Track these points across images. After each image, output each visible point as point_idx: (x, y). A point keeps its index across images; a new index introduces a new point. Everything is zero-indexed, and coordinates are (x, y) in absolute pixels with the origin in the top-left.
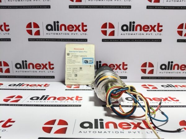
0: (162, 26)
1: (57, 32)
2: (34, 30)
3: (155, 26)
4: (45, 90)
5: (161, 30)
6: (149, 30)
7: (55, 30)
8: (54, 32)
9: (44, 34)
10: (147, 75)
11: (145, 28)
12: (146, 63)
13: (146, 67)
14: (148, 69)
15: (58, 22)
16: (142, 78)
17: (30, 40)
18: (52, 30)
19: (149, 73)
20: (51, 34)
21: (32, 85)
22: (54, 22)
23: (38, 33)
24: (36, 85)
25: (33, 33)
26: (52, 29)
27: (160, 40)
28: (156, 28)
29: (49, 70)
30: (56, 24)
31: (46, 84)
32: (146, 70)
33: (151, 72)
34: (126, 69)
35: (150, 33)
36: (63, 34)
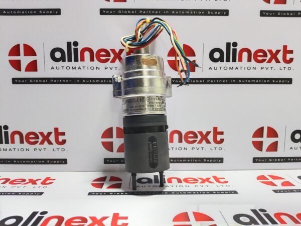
0: (291, 52)
1: (73, 64)
2: (25, 60)
3: (278, 51)
4: (41, 194)
5: (291, 60)
6: (266, 60)
7: (70, 60)
8: (67, 63)
9: (47, 68)
10: (265, 154)
11: (259, 56)
12: (262, 129)
13: (262, 136)
14: (267, 141)
15: (76, 44)
16: (255, 160)
17: (15, 81)
18: (64, 60)
19: (269, 149)
20: (61, 68)
21: (15, 180)
22: (69, 44)
23: (33, 66)
24: (24, 180)
25: (24, 66)
26: (62, 59)
27: (289, 81)
28: (280, 56)
29: (55, 145)
30: (73, 47)
31: (48, 179)
32: (262, 142)
33: (274, 147)
34: (222, 141)
35: (269, 65)
36: (86, 68)
